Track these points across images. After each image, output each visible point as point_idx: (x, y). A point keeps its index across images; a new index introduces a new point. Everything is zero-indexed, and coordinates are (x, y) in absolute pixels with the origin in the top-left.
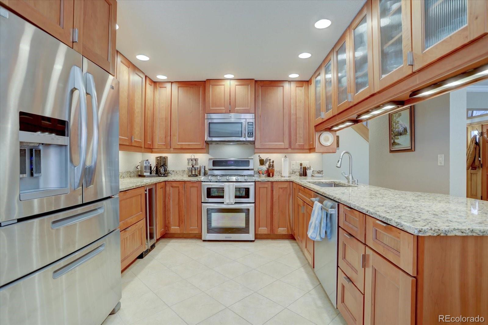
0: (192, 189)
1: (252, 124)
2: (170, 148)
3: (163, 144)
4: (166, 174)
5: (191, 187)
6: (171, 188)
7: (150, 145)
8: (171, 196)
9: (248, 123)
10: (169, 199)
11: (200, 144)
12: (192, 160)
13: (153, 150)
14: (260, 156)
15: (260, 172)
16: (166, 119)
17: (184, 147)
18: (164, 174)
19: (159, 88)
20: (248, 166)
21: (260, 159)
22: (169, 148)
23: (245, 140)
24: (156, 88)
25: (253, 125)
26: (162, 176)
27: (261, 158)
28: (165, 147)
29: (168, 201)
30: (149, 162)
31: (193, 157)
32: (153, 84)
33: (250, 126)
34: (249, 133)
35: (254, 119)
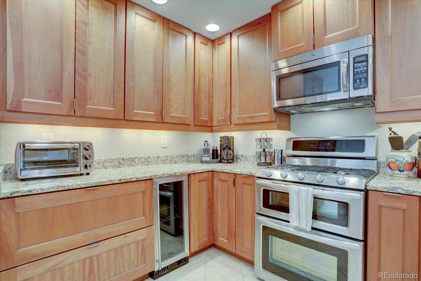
0: (245, 186)
1: (364, 58)
2: (231, 124)
3: (222, 119)
4: (231, 160)
5: (243, 184)
6: (219, 181)
7: (206, 121)
8: (219, 193)
9: (354, 58)
10: (217, 198)
11: (267, 114)
12: (260, 141)
13: (214, 128)
14: (392, 130)
15: (392, 165)
16: (226, 84)
17: (247, 121)
18: (227, 160)
19: (218, 46)
20: (362, 150)
21: (393, 135)
22: (229, 124)
23: (347, 97)
24: (215, 48)
25: (367, 61)
26: (225, 163)
27: (395, 133)
28: (224, 124)
29: (216, 201)
30: (208, 144)
31: (264, 136)
32: (210, 44)
33: (360, 64)
34: (358, 80)
35: (371, 48)
